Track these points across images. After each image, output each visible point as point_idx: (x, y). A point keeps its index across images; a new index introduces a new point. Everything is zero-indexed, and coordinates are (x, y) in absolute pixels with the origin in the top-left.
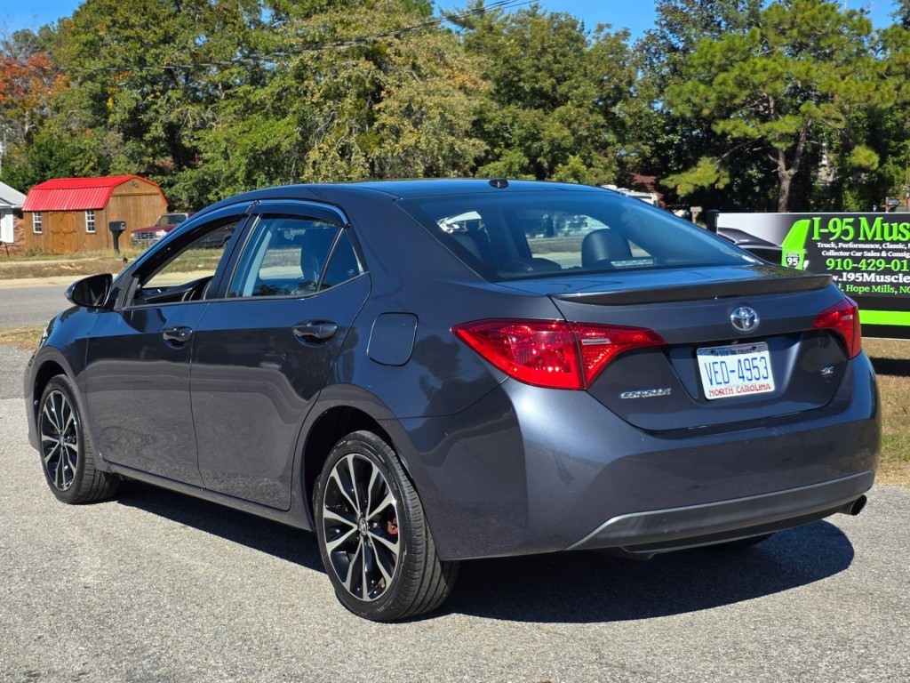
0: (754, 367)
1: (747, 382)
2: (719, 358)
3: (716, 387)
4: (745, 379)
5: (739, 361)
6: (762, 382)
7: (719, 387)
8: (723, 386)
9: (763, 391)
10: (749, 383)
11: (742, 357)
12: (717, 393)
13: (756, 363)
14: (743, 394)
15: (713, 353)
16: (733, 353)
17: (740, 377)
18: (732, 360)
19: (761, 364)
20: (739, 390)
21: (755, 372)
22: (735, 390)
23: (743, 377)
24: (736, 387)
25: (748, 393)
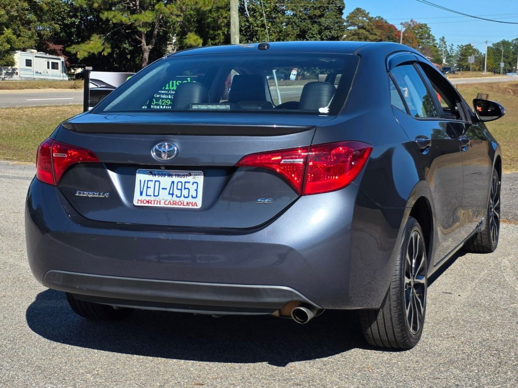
0: (185, 188)
1: (175, 198)
2: (157, 178)
3: (144, 197)
4: (174, 196)
5: (173, 182)
6: (190, 200)
7: (148, 198)
8: (152, 198)
9: (191, 207)
10: (178, 200)
11: (176, 179)
12: (145, 202)
13: (187, 185)
14: (169, 206)
15: (151, 173)
16: (170, 175)
17: (169, 194)
18: (166, 181)
19: (193, 188)
20: (167, 203)
21: (185, 192)
22: (162, 202)
23: (173, 194)
24: (164, 200)
25: (174, 206)
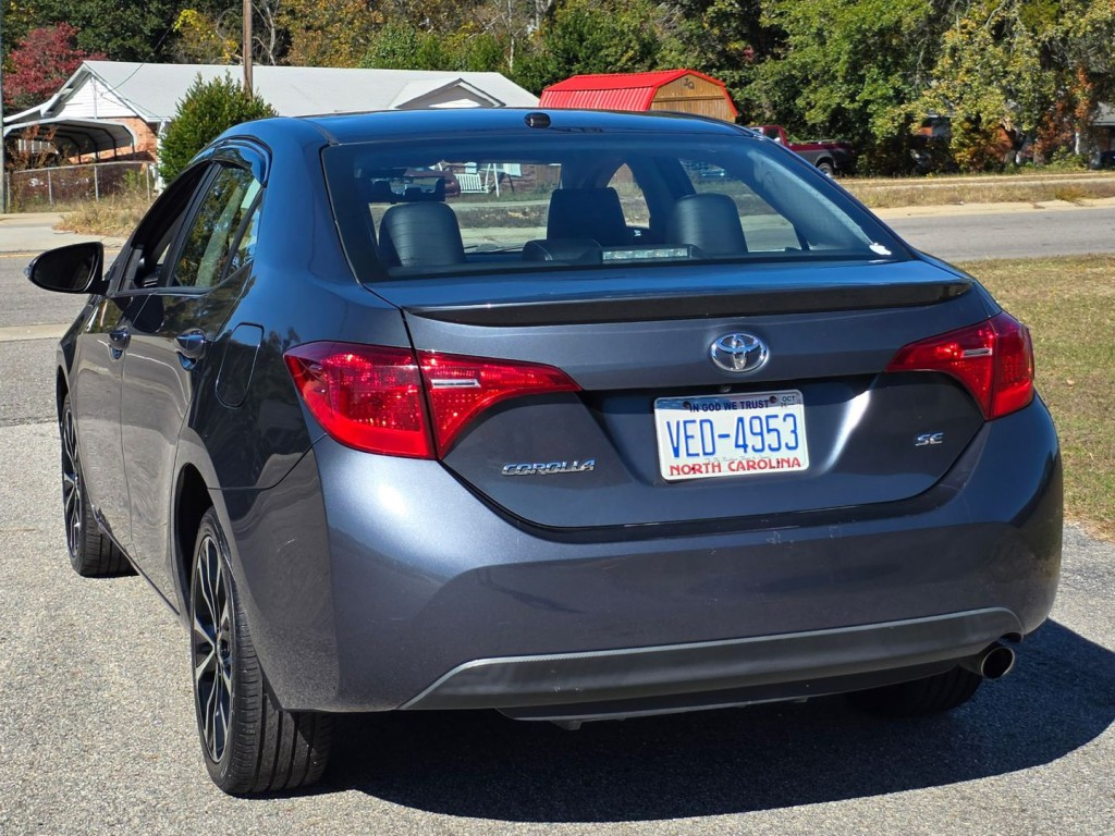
0: (769, 431)
1: (751, 454)
2: (701, 415)
3: (683, 460)
4: (750, 449)
5: (741, 420)
6: (784, 454)
7: (691, 461)
8: (701, 460)
9: (786, 469)
10: (757, 457)
11: (747, 414)
12: (686, 469)
13: (773, 423)
14: (741, 472)
15: (687, 406)
16: (730, 406)
17: (737, 446)
18: (725, 419)
19: (785, 428)
20: (734, 466)
21: (771, 439)
22: (724, 466)
23: (745, 446)
24: (727, 461)
25: (752, 472)
